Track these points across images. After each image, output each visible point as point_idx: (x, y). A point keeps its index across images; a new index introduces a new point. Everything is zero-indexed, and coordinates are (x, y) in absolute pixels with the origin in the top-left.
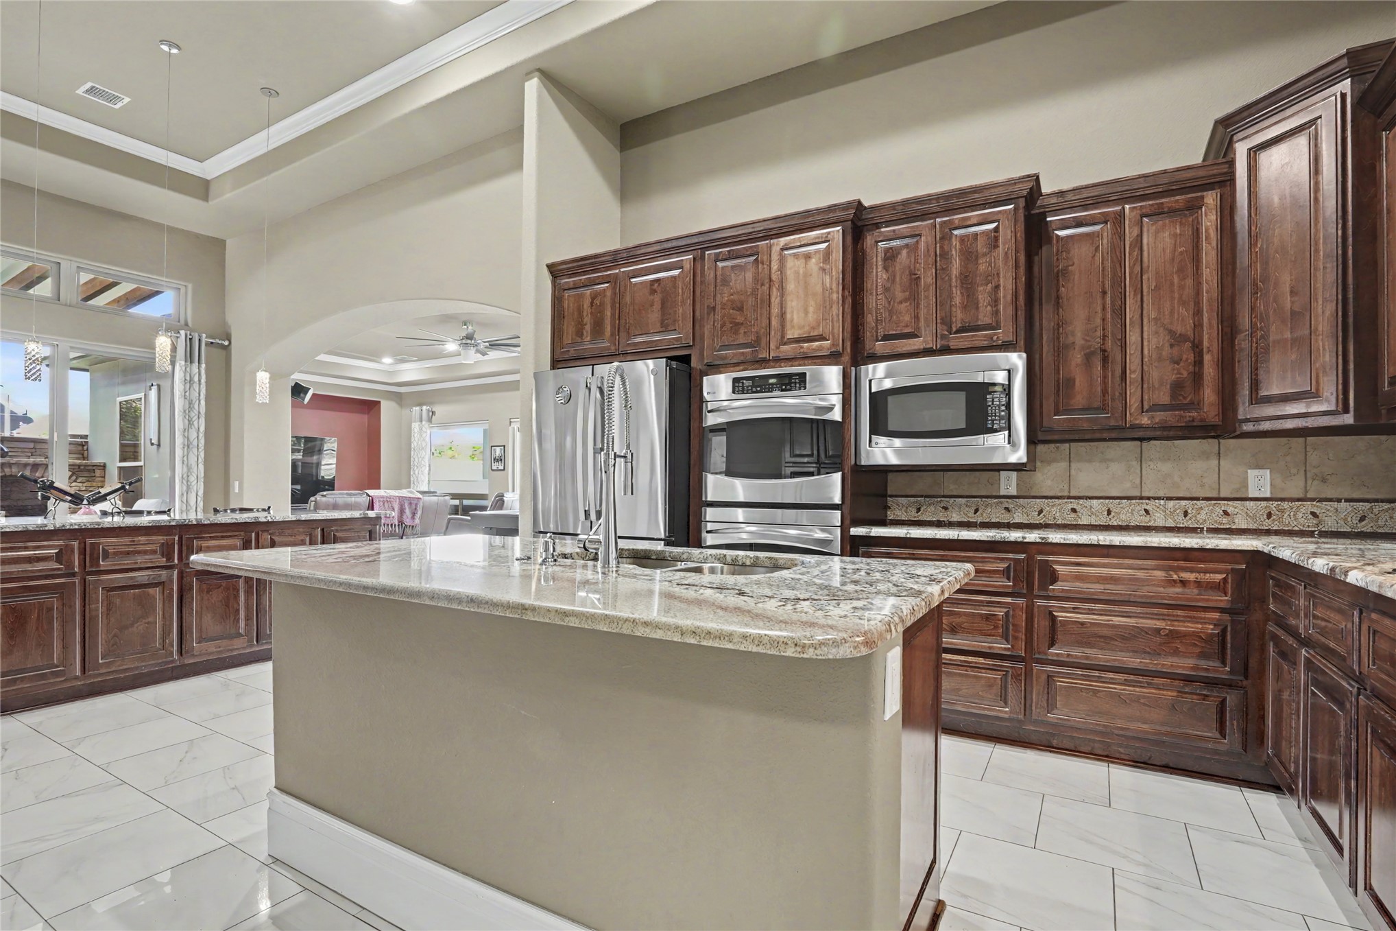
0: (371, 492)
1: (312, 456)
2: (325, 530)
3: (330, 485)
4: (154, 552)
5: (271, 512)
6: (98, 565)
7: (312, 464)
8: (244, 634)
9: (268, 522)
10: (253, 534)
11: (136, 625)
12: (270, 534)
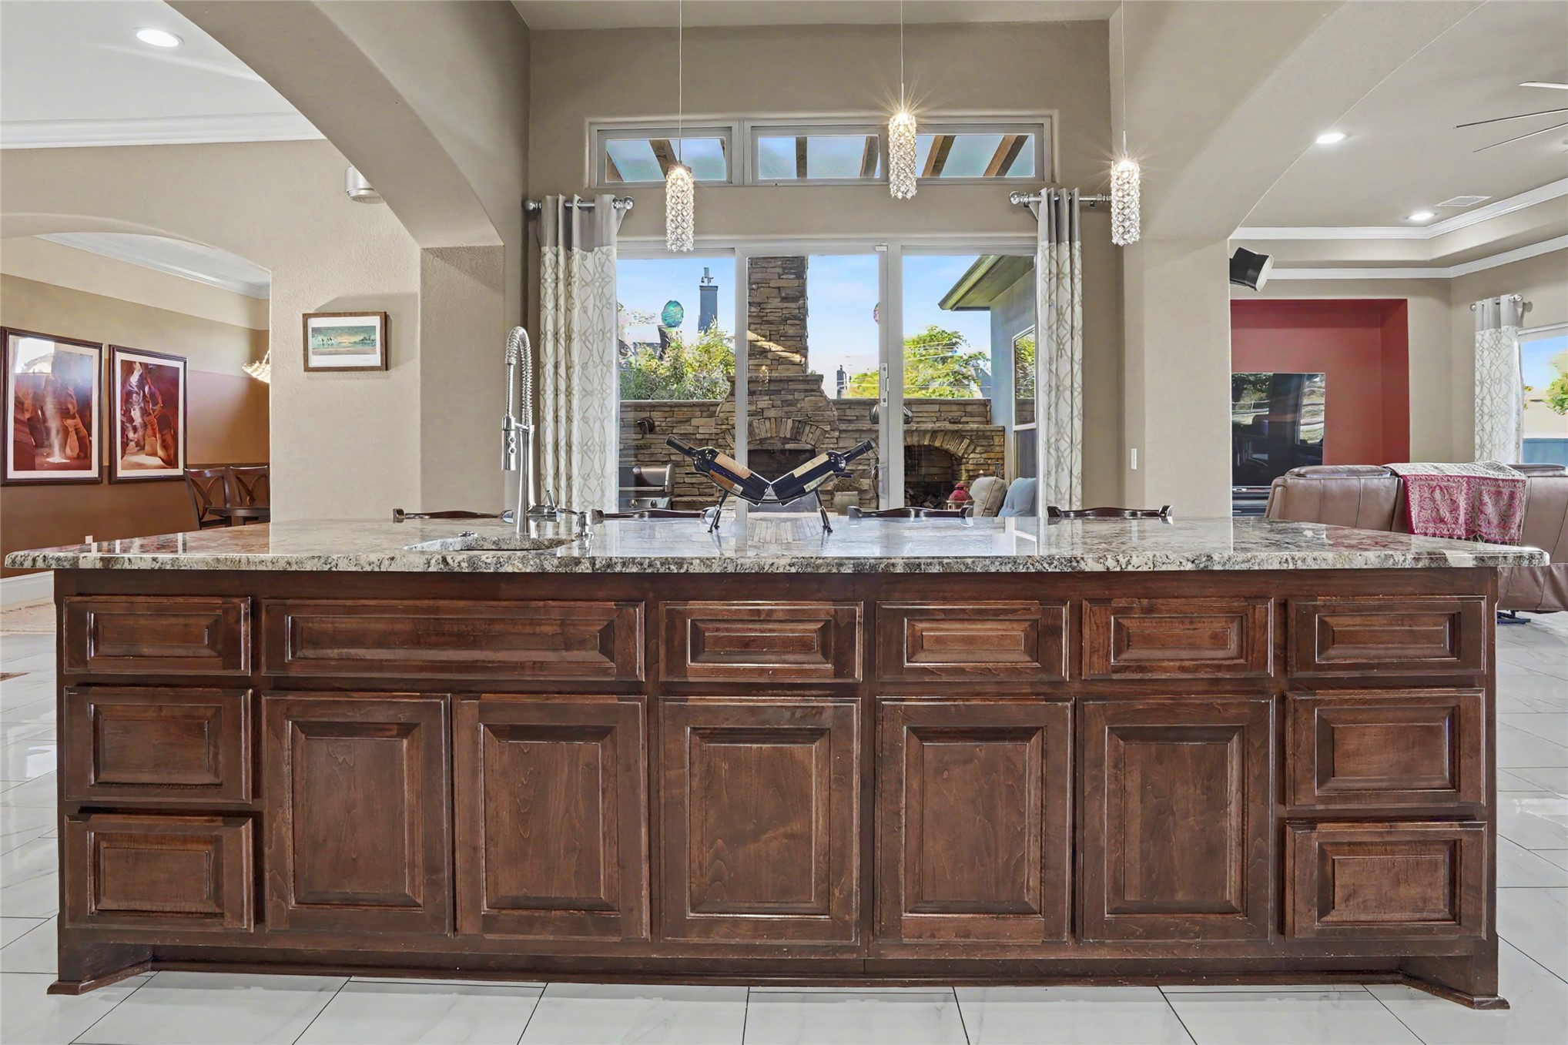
0: (1401, 468)
1: (1285, 413)
2: (1293, 604)
3: (1312, 454)
4: (804, 645)
5: (1170, 519)
6: (682, 668)
7: (1286, 423)
8: (1036, 907)
9: (1108, 574)
10: (1065, 611)
11: (764, 837)
12: (1117, 612)
